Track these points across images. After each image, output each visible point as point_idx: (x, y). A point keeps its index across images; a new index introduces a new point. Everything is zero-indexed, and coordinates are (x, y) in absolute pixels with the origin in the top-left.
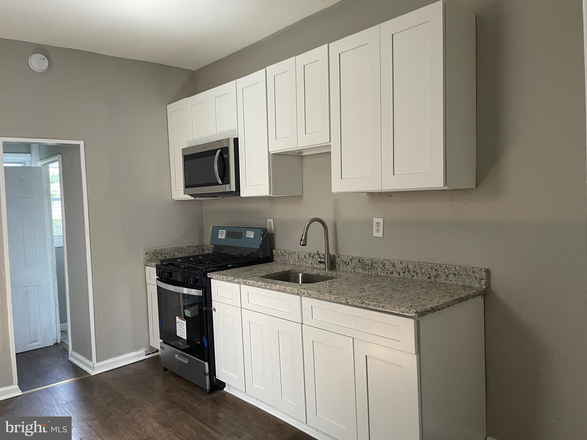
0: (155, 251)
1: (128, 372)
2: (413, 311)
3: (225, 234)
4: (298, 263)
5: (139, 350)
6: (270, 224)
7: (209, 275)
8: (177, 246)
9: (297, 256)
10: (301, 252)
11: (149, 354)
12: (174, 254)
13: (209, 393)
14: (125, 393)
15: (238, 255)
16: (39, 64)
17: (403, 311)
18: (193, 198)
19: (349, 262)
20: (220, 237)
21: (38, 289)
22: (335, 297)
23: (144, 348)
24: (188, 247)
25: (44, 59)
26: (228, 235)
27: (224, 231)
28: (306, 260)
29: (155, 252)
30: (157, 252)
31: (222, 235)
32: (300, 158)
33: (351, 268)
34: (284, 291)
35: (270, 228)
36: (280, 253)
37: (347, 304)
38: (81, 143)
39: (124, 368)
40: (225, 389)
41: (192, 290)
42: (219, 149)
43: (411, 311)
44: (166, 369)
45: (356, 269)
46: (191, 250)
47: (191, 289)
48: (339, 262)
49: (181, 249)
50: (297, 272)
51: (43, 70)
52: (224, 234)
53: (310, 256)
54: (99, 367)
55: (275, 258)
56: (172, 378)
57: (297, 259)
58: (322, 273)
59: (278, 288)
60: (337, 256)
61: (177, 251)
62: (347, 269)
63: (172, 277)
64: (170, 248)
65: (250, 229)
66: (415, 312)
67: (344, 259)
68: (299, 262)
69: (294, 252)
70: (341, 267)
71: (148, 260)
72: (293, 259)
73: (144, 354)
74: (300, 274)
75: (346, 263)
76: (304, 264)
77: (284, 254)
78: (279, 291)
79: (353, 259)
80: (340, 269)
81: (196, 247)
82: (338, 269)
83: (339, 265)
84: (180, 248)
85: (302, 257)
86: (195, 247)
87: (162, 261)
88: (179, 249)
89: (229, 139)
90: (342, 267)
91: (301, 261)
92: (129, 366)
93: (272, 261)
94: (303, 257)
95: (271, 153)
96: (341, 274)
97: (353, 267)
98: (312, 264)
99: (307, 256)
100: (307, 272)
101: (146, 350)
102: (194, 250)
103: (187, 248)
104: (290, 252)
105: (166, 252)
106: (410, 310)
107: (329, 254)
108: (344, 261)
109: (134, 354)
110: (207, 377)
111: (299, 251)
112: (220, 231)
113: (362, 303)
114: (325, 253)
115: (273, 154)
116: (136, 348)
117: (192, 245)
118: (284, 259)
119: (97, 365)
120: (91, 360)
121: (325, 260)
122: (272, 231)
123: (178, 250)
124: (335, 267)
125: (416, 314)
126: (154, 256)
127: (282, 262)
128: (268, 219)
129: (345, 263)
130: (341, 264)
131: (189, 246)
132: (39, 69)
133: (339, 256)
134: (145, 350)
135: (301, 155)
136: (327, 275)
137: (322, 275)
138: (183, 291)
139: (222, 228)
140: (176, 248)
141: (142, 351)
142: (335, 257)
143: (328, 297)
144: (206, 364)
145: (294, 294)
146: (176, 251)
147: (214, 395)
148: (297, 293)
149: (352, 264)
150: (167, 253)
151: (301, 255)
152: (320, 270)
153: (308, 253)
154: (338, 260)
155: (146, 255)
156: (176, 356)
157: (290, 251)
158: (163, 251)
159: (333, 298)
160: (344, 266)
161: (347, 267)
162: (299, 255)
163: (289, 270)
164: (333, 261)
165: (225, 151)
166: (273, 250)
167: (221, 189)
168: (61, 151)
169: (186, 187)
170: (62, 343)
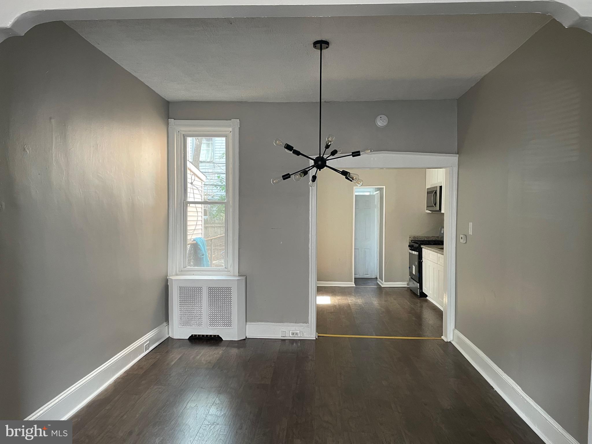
5: (405, 281)
7: (422, 246)
8: (426, 236)
11: (409, 285)
13: (419, 297)
18: (431, 212)
38: (384, 187)
40: (427, 298)
42: (435, 190)
44: (411, 290)
47: (415, 252)
54: (385, 284)
63: (413, 247)
86: (437, 237)
89: (437, 186)
92: (398, 287)
101: (408, 283)
110: (419, 290)
116: (403, 281)
119: (384, 283)
120: (382, 281)
138: (413, 252)
141: (406, 283)
144: (418, 284)
147: (422, 298)
155: (410, 238)
158: (418, 237)
165: (437, 191)
167: (435, 209)
168: (381, 190)
169: (427, 207)
170: (377, 278)
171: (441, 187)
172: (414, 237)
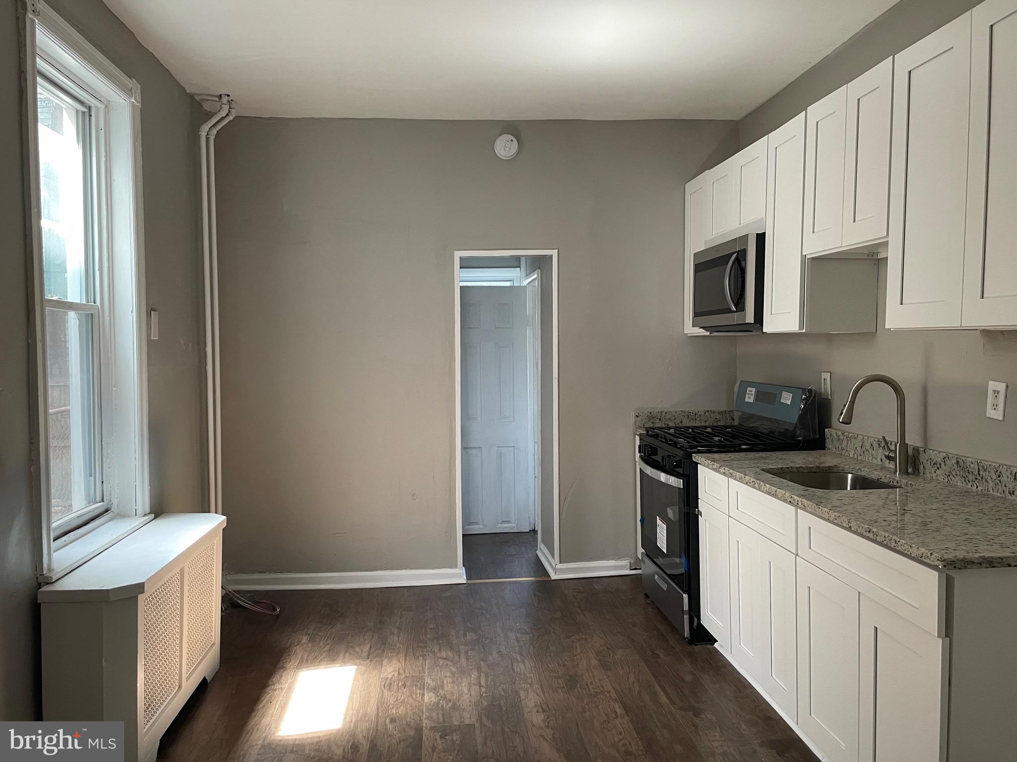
0: (650, 413)
1: (597, 586)
2: (936, 556)
3: (754, 395)
4: (861, 456)
5: (621, 560)
6: (826, 383)
7: (696, 458)
8: (687, 410)
9: (860, 444)
10: (866, 436)
11: (636, 569)
12: (681, 422)
13: (688, 643)
14: (579, 611)
15: (767, 432)
16: (506, 148)
17: (922, 554)
18: (708, 333)
19: (940, 464)
20: (747, 400)
21: (514, 452)
22: (835, 516)
23: (628, 557)
24: (707, 413)
25: (512, 140)
26: (759, 396)
27: (754, 390)
28: (874, 452)
29: (650, 415)
30: (654, 416)
31: (750, 398)
32: (875, 264)
33: (944, 475)
34: (775, 496)
35: (824, 390)
36: (835, 435)
37: (849, 529)
38: (554, 253)
39: (596, 579)
41: (670, 478)
42: (735, 253)
43: (933, 556)
44: (647, 594)
45: (952, 477)
46: (711, 417)
47: (669, 476)
48: (925, 461)
49: (694, 415)
50: (847, 472)
51: (511, 156)
52: (752, 395)
53: (879, 445)
54: (563, 570)
55: (829, 444)
56: (650, 610)
57: (859, 449)
58: (885, 477)
59: (767, 490)
60: (922, 449)
61: (686, 417)
62: (937, 476)
63: (656, 455)
64: (676, 412)
65: (788, 388)
66: (939, 558)
67: (933, 458)
68: (862, 454)
69: (856, 436)
70: (927, 472)
71: (639, 426)
72: (855, 449)
73: (628, 566)
74: (850, 476)
75: (936, 464)
76: (870, 459)
77: (841, 437)
78: (769, 494)
79: (948, 458)
80: (926, 476)
81: (721, 413)
82: (922, 474)
83: (924, 467)
84: (693, 413)
85: (868, 446)
86: (719, 413)
87: (647, 430)
88: (691, 414)
89: (748, 235)
90: (929, 471)
91: (866, 452)
92: (604, 579)
93: (823, 447)
94: (870, 446)
95: (808, 257)
96: (913, 483)
97: (948, 474)
98: (882, 460)
99: (875, 445)
100: (863, 474)
101: (632, 561)
102: (716, 419)
103: (705, 413)
104: (851, 435)
105: (668, 417)
106: (931, 554)
107: (904, 446)
108: (933, 460)
109: (612, 563)
110: (686, 617)
111: (864, 434)
112: (749, 389)
113: (869, 532)
114: (897, 441)
115: (812, 258)
116: (617, 556)
117: (712, 409)
118: (840, 447)
119: (559, 566)
120: (553, 557)
121: (896, 455)
122: (828, 395)
123: (688, 415)
124: (918, 470)
125: (940, 563)
126: (649, 421)
127: (837, 452)
128: (823, 374)
129: (934, 464)
130: (928, 466)
131: (708, 411)
132: (507, 155)
133: (924, 450)
134: (629, 561)
135: (875, 257)
136: (893, 482)
137: (884, 481)
138: (660, 477)
139: (752, 384)
140: (685, 412)
141: (625, 562)
142: (918, 451)
143: (826, 514)
144: (685, 596)
145: (785, 501)
146: (684, 417)
147: (697, 648)
148: (790, 502)
149: (945, 468)
150: (669, 419)
151: (865, 442)
152: (887, 471)
153: (876, 440)
154: (923, 457)
155: (637, 418)
156: (656, 577)
157: (851, 433)
158: (664, 414)
159: (833, 517)
160: (933, 471)
161: (938, 472)
162: (862, 441)
163: (830, 467)
164: (915, 459)
165: (741, 256)
166: (826, 430)
167: (733, 319)
168: (540, 264)
169: (696, 314)
170: (534, 531)
171: (761, 239)
172: (651, 417)
